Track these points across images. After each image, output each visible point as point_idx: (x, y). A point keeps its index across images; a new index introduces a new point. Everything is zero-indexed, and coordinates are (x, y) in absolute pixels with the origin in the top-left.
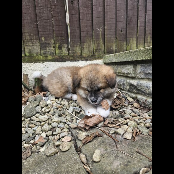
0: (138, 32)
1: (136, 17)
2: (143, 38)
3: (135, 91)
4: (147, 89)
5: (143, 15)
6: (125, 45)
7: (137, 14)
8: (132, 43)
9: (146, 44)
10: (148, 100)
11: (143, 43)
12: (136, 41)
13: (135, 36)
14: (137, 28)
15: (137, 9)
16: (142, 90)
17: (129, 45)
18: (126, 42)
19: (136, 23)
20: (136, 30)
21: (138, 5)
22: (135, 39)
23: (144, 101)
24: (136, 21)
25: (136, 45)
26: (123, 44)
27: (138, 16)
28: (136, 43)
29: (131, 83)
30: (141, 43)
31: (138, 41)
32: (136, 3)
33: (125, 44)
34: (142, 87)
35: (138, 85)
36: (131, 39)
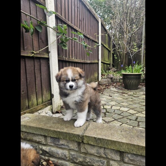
0: (37, 89)
1: (34, 77)
2: (41, 92)
3: (47, 155)
4: (57, 155)
5: (39, 76)
6: (27, 102)
7: (34, 76)
8: (33, 99)
9: (43, 96)
10: (58, 162)
11: (41, 96)
12: (36, 96)
13: (35, 92)
14: (36, 86)
15: (34, 72)
16: (53, 155)
17: (30, 101)
18: (28, 99)
19: (34, 83)
20: (35, 87)
21: (35, 69)
22: (35, 94)
23: (56, 162)
24: (35, 81)
25: (36, 99)
26: (26, 101)
27: (35, 77)
28: (36, 97)
29: (44, 150)
30: (40, 96)
31: (38, 95)
32: (33, 68)
33: (27, 100)
34: (53, 153)
35: (50, 152)
36: (32, 95)
